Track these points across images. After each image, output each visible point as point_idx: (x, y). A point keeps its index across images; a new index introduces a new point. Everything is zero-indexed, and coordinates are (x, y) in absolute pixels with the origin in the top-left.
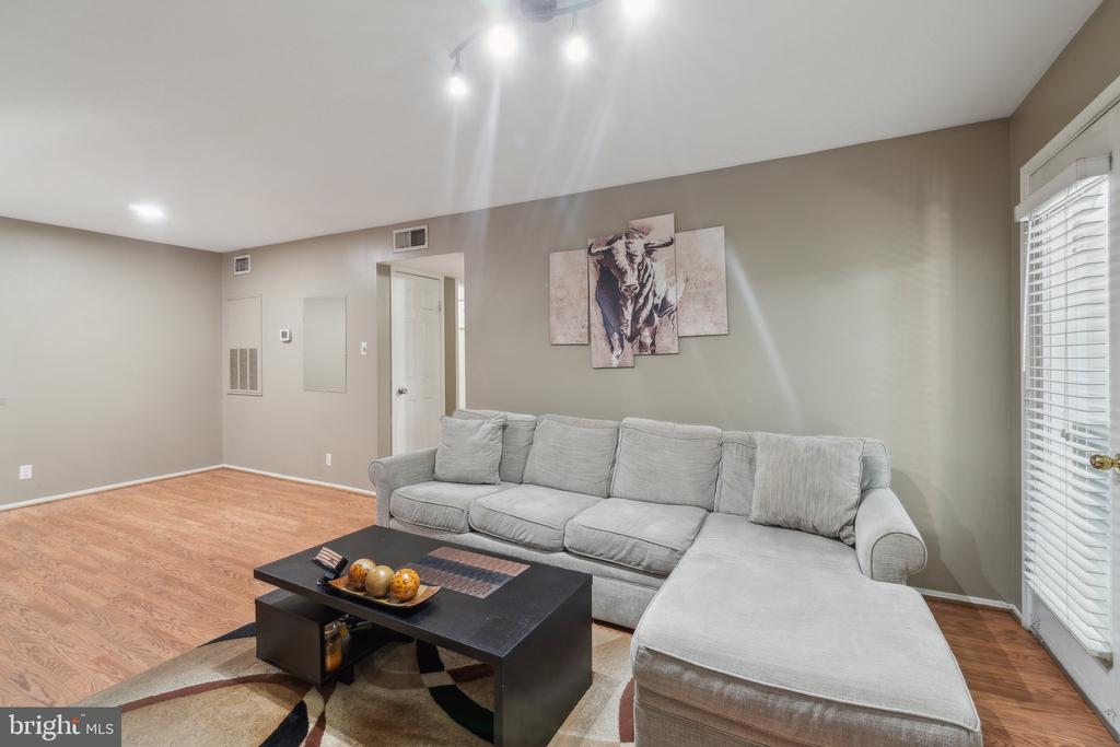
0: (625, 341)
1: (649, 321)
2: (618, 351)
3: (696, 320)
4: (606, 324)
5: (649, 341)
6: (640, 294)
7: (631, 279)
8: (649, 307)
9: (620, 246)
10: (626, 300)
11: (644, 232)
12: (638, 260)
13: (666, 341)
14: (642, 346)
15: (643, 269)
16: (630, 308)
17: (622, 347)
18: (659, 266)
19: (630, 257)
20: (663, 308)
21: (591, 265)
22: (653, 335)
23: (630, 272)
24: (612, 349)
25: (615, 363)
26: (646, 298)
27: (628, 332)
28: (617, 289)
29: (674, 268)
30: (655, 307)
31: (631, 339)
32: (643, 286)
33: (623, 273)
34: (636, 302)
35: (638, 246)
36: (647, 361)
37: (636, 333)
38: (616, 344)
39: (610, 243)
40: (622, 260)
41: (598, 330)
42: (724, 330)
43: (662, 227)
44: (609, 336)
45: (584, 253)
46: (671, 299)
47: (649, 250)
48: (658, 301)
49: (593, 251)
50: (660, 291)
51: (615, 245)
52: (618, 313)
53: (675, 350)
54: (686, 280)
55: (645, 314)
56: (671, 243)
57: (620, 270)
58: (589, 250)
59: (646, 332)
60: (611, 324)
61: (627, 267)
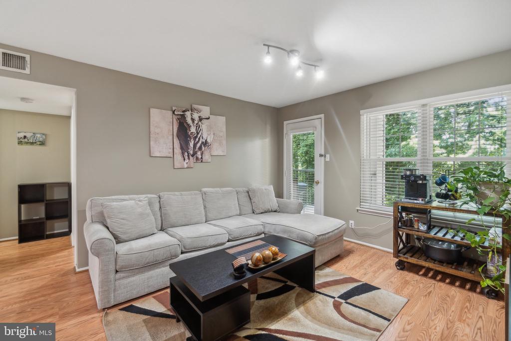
0: (190, 156)
1: (200, 148)
2: (187, 161)
3: (217, 150)
4: (182, 148)
5: (200, 157)
6: (196, 137)
7: (193, 130)
8: (200, 142)
9: (188, 114)
10: (191, 139)
11: (199, 111)
12: (196, 122)
13: (206, 157)
14: (197, 158)
15: (198, 126)
16: (193, 142)
17: (189, 159)
18: (204, 126)
19: (193, 120)
20: (205, 143)
21: (175, 120)
22: (202, 154)
23: (192, 126)
24: (184, 159)
25: (186, 166)
26: (199, 139)
27: (191, 152)
28: (187, 133)
29: (210, 128)
30: (203, 143)
31: (193, 156)
32: (198, 133)
33: (190, 127)
34: (195, 140)
35: (196, 116)
36: (199, 165)
37: (195, 153)
38: (186, 157)
39: (184, 111)
40: (189, 121)
41: (178, 150)
42: (225, 154)
43: (205, 111)
44: (183, 154)
45: (171, 113)
46: (208, 140)
47: (201, 119)
48: (204, 141)
49: (176, 113)
50: (205, 137)
51: (186, 113)
52: (187, 143)
53: (210, 160)
54: (214, 134)
55: (198, 145)
56: (209, 118)
57: (188, 125)
58: (174, 112)
59: (199, 153)
60: (184, 148)
61: (191, 124)
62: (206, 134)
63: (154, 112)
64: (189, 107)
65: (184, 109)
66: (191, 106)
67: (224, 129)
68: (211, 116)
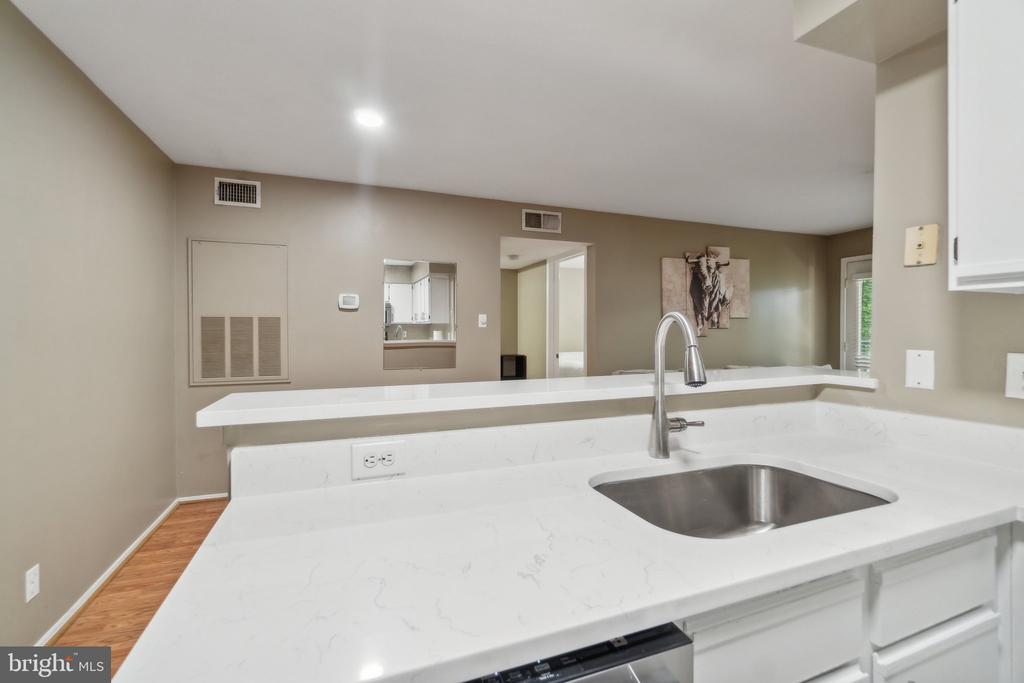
0: (705, 320)
1: (717, 308)
2: (701, 326)
3: (737, 310)
4: (695, 308)
5: (716, 320)
6: (712, 292)
7: (709, 282)
8: (717, 299)
9: (703, 260)
10: (705, 295)
11: (716, 255)
12: (712, 271)
13: (724, 321)
14: (713, 323)
15: (715, 277)
16: (708, 300)
17: (703, 324)
18: (722, 277)
19: (709, 268)
20: (723, 301)
22: (718, 317)
23: (708, 278)
24: (698, 325)
25: (699, 334)
26: (716, 295)
27: (706, 314)
28: (701, 287)
29: (729, 278)
30: (720, 300)
31: (707, 319)
32: (714, 287)
33: (705, 278)
34: (711, 296)
35: (713, 262)
36: (715, 332)
37: (710, 315)
38: (700, 322)
40: (704, 270)
42: (747, 315)
43: (724, 253)
44: (696, 316)
45: (684, 260)
46: (727, 297)
47: (718, 266)
48: (721, 297)
49: (690, 261)
50: (722, 292)
51: (701, 259)
52: (701, 303)
53: (728, 326)
54: (734, 286)
55: (715, 304)
56: (727, 264)
57: (703, 276)
58: (687, 261)
59: (715, 315)
60: (698, 308)
61: (707, 275)
63: (667, 263)
64: (704, 251)
65: (698, 254)
66: (707, 248)
67: (748, 279)
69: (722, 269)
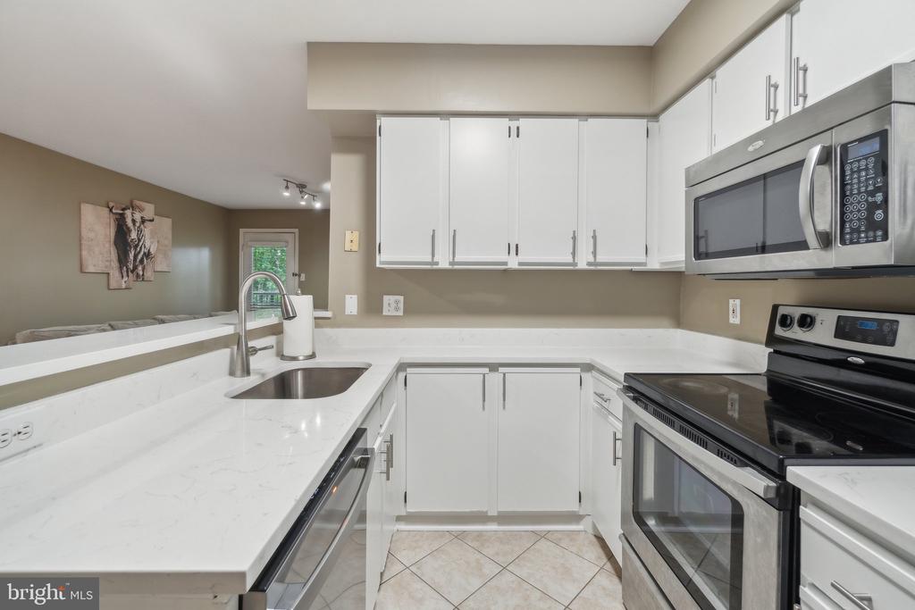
0: (130, 273)
1: (142, 261)
2: (126, 279)
3: (161, 264)
4: (120, 260)
5: (141, 273)
6: (137, 246)
7: (134, 235)
8: (142, 253)
9: (128, 213)
10: (131, 248)
11: (141, 210)
12: (138, 224)
13: (149, 274)
14: (138, 276)
15: (140, 231)
16: (133, 253)
17: (128, 276)
18: (147, 230)
19: (134, 221)
20: (148, 255)
21: (112, 220)
22: (143, 270)
23: (133, 231)
24: (123, 277)
25: (124, 286)
26: (141, 248)
27: (131, 267)
28: (126, 240)
29: (153, 234)
30: (145, 253)
31: (132, 272)
32: (139, 240)
33: (130, 231)
34: (136, 249)
35: (138, 216)
36: (139, 284)
37: (135, 268)
38: (125, 274)
39: (123, 209)
40: (129, 223)
41: (115, 264)
42: (170, 269)
43: (149, 209)
44: (121, 268)
46: (152, 251)
47: (143, 221)
48: (146, 251)
49: (114, 211)
50: (147, 246)
51: (126, 212)
52: (126, 256)
53: (152, 279)
54: (158, 242)
55: (140, 257)
56: (152, 220)
57: (128, 228)
58: (111, 210)
59: (140, 268)
60: (122, 260)
61: (132, 228)
62: (149, 243)
63: (87, 209)
64: (128, 204)
65: (124, 206)
66: (132, 202)
67: (170, 236)
68: (156, 218)
69: (147, 224)
